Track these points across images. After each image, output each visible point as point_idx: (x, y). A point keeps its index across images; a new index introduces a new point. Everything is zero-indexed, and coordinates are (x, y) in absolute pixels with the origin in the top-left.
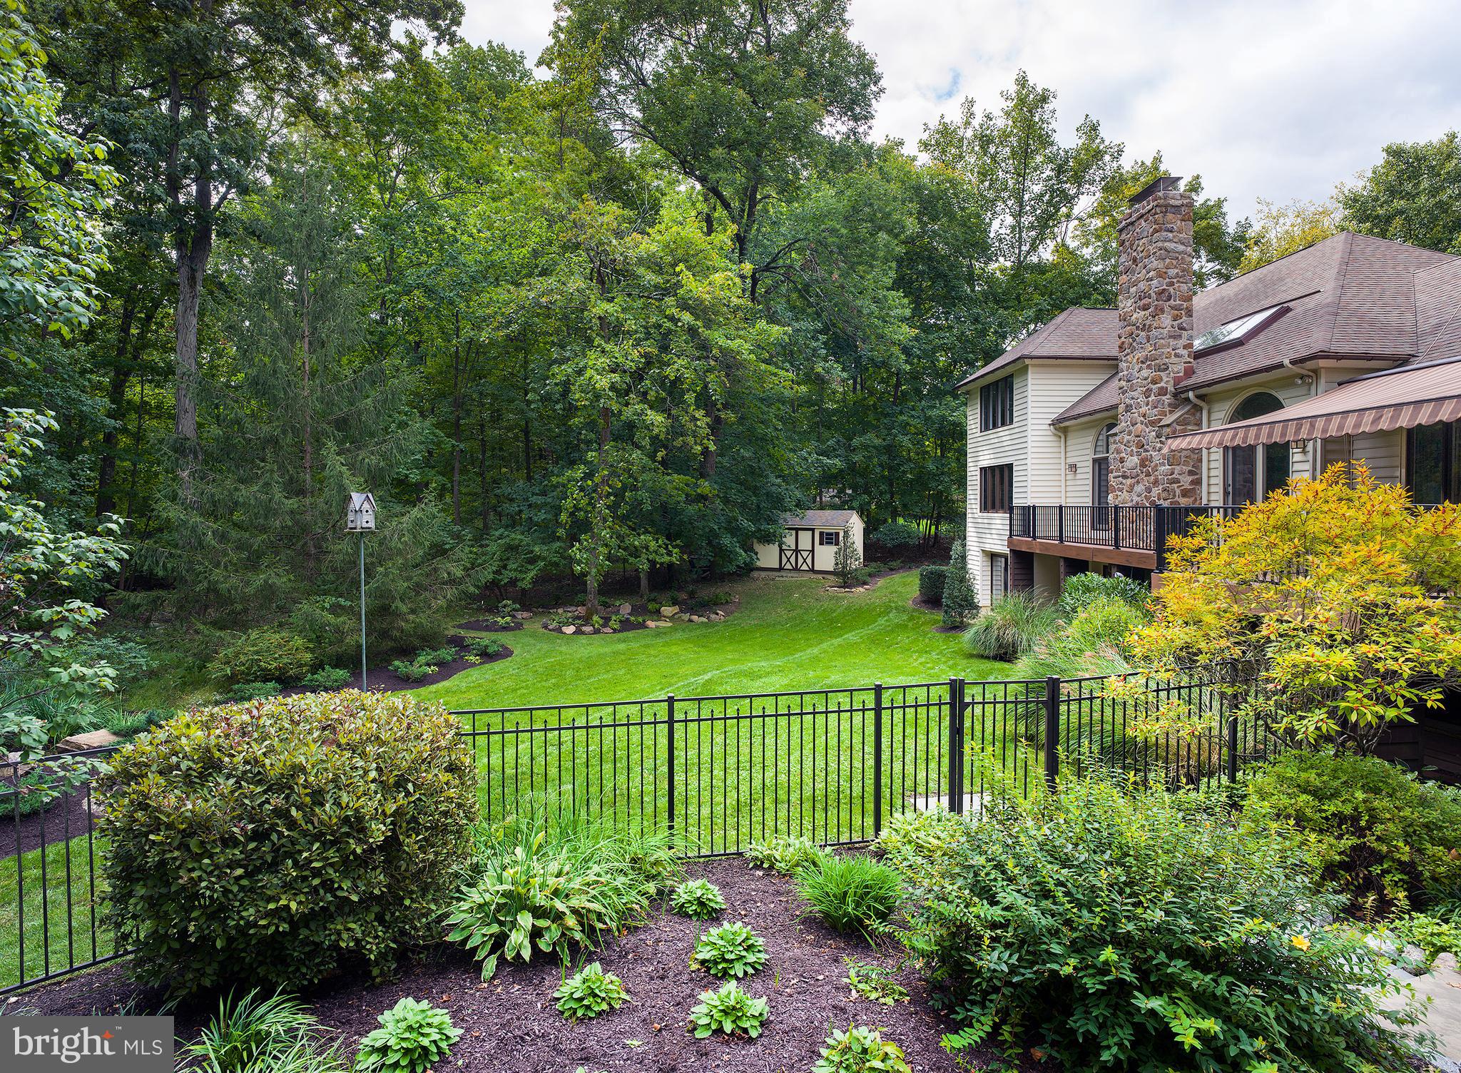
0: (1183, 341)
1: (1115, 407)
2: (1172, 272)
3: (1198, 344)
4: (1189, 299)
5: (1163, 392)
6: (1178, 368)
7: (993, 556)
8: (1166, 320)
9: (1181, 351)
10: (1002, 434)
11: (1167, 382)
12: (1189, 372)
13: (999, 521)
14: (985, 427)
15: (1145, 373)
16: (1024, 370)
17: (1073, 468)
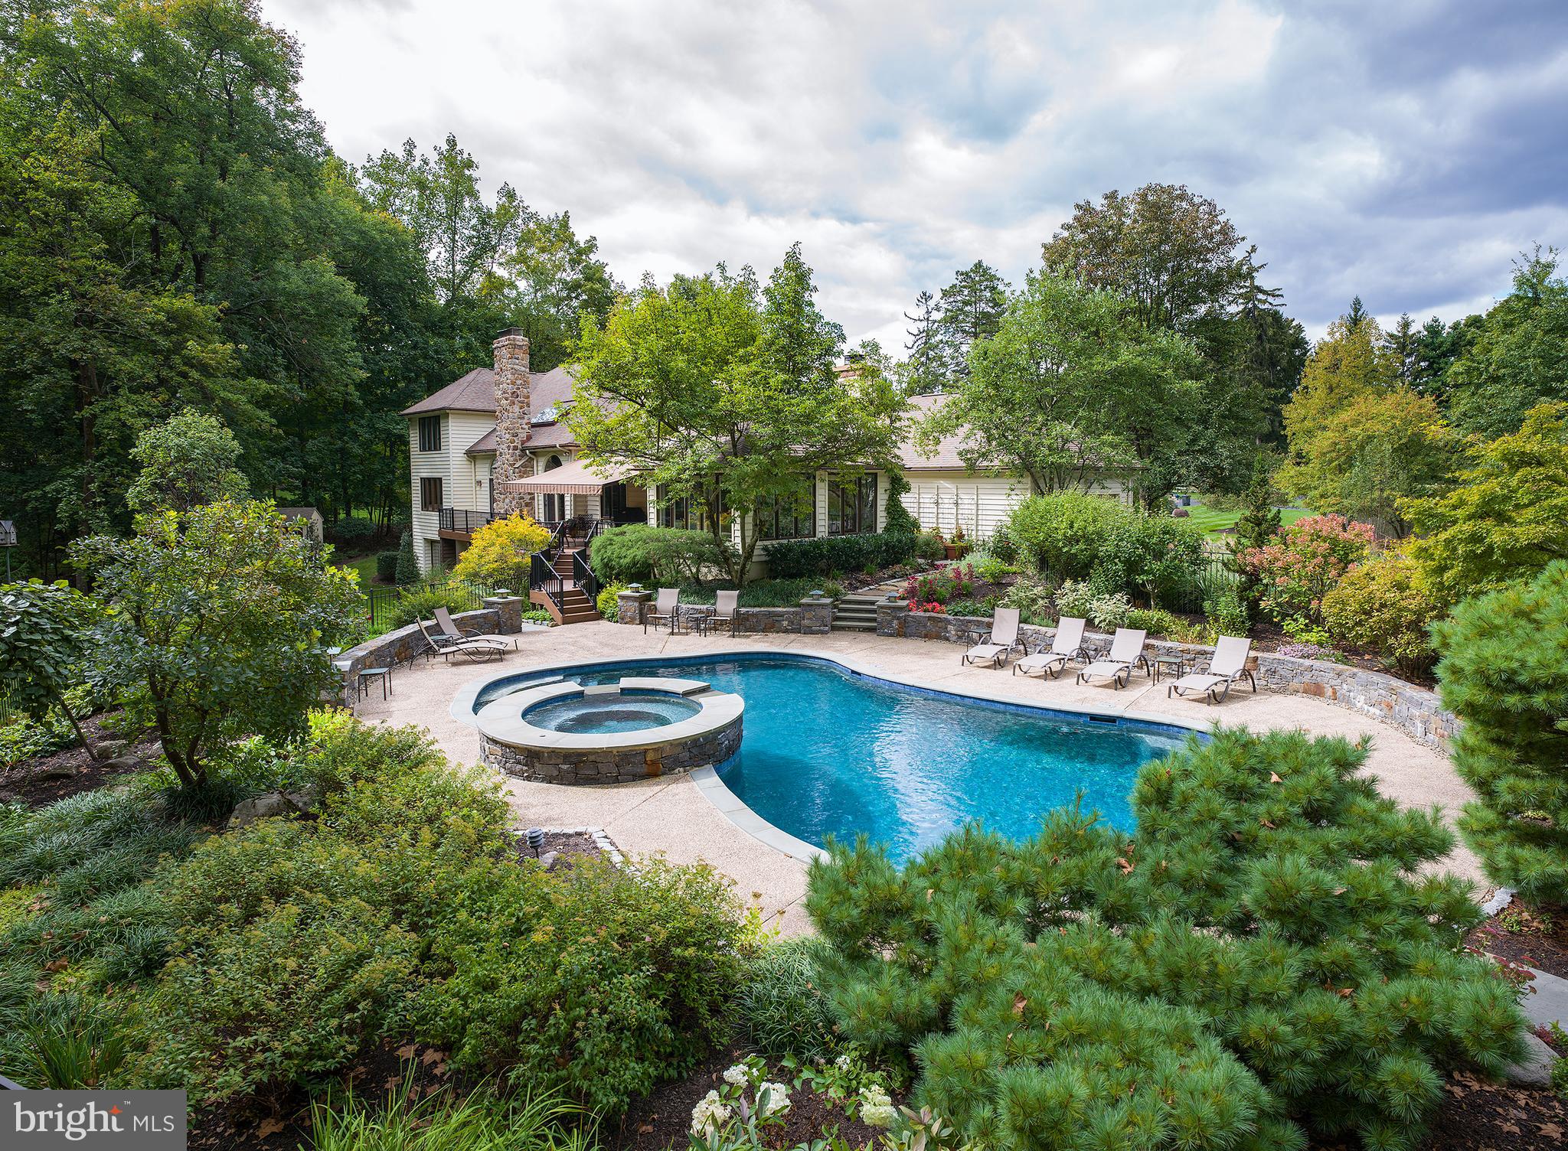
0: (525, 421)
1: (495, 450)
2: (519, 382)
3: (534, 421)
4: (528, 397)
5: (515, 448)
6: (523, 435)
7: (431, 543)
8: (516, 408)
9: (524, 426)
10: (433, 455)
11: (518, 443)
12: (529, 438)
13: (434, 517)
14: (423, 449)
15: (507, 436)
16: (447, 416)
17: (479, 483)
